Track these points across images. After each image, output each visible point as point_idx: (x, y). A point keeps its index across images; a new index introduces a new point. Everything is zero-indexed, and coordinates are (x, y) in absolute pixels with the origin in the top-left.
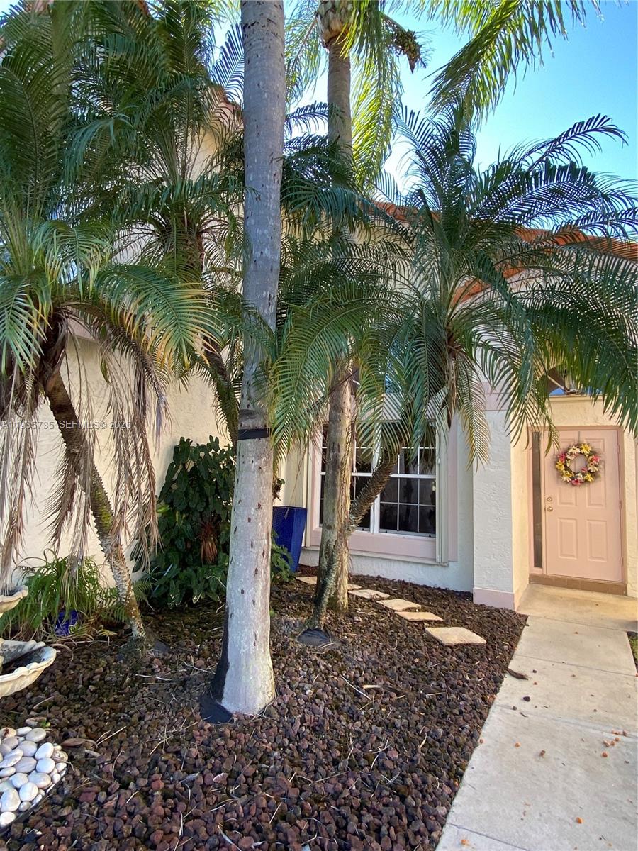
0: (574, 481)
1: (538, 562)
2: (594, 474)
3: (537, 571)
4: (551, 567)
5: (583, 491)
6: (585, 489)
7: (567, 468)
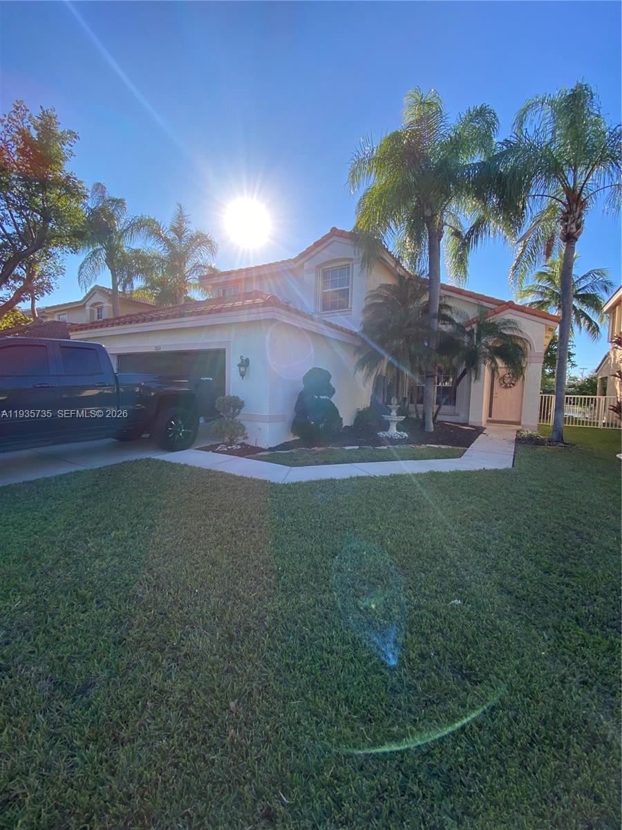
0: (506, 387)
1: (490, 416)
2: (513, 384)
3: (490, 419)
4: (494, 417)
5: (509, 391)
6: (510, 390)
7: (504, 382)
